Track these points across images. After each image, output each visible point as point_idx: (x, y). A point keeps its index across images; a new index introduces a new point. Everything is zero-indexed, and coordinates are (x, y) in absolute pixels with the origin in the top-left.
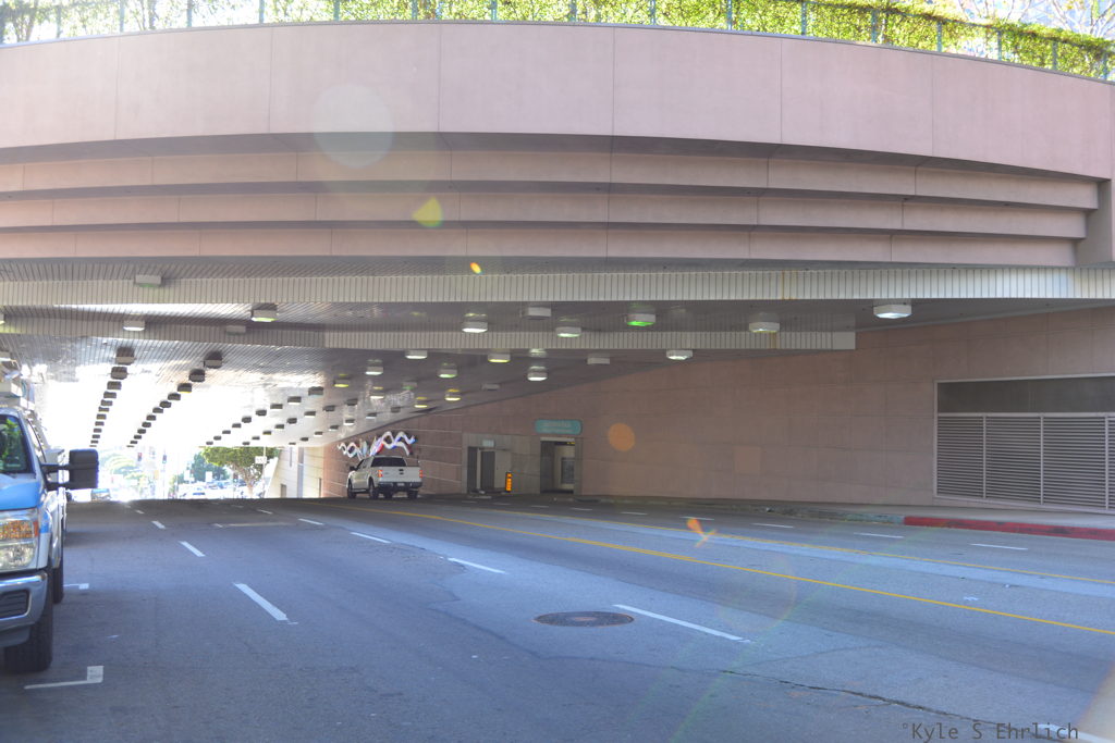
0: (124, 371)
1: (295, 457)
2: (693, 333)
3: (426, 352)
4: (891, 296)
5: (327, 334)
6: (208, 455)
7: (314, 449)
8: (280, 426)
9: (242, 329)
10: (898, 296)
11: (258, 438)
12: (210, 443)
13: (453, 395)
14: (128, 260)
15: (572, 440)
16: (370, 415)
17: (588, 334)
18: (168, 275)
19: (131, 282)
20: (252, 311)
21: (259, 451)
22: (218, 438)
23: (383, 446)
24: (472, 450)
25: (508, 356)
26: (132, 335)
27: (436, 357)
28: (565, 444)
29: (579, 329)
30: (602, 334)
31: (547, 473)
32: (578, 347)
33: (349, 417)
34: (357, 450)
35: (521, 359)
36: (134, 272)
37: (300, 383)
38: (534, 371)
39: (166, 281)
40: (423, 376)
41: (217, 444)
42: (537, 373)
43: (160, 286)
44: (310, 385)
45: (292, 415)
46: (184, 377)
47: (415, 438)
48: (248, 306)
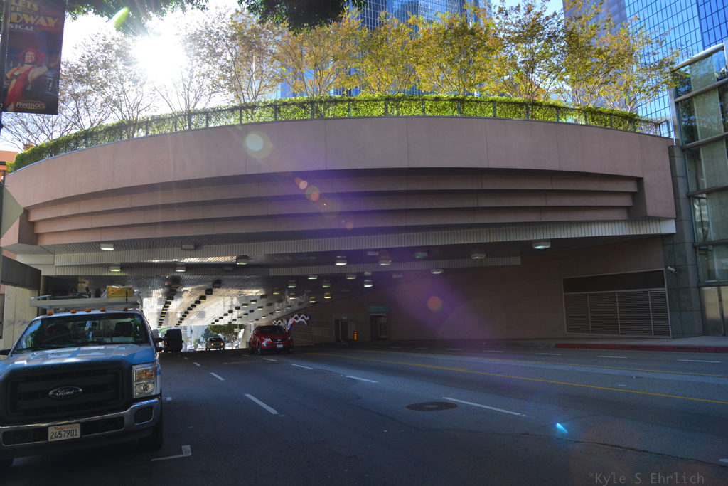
0: (176, 291)
2: (444, 261)
3: (317, 276)
4: (542, 238)
5: (270, 270)
6: (212, 329)
8: (246, 314)
9: (231, 268)
10: (545, 238)
11: (235, 320)
12: (214, 323)
13: (328, 296)
14: (180, 238)
16: (288, 307)
17: (394, 263)
18: (198, 245)
19: (180, 248)
20: (237, 260)
21: (236, 326)
22: (217, 321)
23: (294, 322)
24: (337, 321)
25: (356, 276)
26: (180, 273)
27: (322, 278)
28: (381, 316)
29: (390, 261)
30: (400, 263)
31: (373, 331)
32: (389, 270)
33: (278, 308)
34: (282, 324)
35: (361, 277)
36: (181, 244)
37: (257, 292)
38: (366, 282)
39: (197, 247)
40: (315, 288)
41: (216, 324)
42: (368, 283)
43: (193, 250)
44: (261, 294)
45: (252, 308)
46: (203, 293)
47: (310, 317)
48: (235, 257)
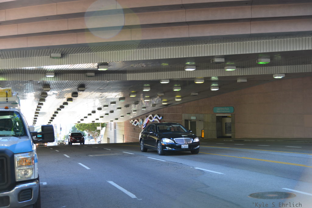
0: (46, 94)
1: (113, 127)
2: (285, 66)
3: (169, 80)
5: (127, 75)
6: (78, 127)
7: (120, 123)
8: (107, 114)
9: (93, 74)
11: (98, 119)
12: (79, 122)
13: (178, 98)
14: (48, 47)
15: (230, 115)
16: (143, 108)
17: (238, 69)
18: (64, 53)
19: (49, 56)
20: (98, 66)
21: (98, 125)
22: (82, 120)
23: (149, 121)
24: (186, 121)
25: (204, 80)
26: (50, 78)
27: (172, 82)
28: (226, 117)
29: (235, 67)
30: (245, 69)
31: (219, 130)
32: (234, 75)
33: (135, 109)
34: (138, 123)
35: (208, 81)
36: (50, 53)
37: (116, 96)
38: (213, 86)
39: (63, 55)
40: (167, 91)
41: (82, 122)
42: (214, 87)
43: (61, 58)
44: (120, 97)
45: (112, 109)
46: (69, 95)
47: (162, 117)
48: (96, 64)
